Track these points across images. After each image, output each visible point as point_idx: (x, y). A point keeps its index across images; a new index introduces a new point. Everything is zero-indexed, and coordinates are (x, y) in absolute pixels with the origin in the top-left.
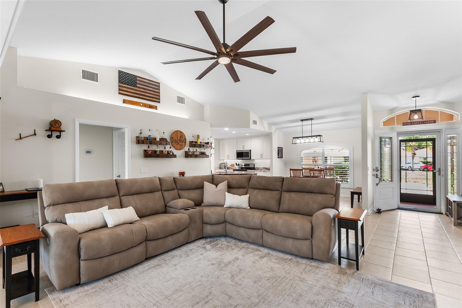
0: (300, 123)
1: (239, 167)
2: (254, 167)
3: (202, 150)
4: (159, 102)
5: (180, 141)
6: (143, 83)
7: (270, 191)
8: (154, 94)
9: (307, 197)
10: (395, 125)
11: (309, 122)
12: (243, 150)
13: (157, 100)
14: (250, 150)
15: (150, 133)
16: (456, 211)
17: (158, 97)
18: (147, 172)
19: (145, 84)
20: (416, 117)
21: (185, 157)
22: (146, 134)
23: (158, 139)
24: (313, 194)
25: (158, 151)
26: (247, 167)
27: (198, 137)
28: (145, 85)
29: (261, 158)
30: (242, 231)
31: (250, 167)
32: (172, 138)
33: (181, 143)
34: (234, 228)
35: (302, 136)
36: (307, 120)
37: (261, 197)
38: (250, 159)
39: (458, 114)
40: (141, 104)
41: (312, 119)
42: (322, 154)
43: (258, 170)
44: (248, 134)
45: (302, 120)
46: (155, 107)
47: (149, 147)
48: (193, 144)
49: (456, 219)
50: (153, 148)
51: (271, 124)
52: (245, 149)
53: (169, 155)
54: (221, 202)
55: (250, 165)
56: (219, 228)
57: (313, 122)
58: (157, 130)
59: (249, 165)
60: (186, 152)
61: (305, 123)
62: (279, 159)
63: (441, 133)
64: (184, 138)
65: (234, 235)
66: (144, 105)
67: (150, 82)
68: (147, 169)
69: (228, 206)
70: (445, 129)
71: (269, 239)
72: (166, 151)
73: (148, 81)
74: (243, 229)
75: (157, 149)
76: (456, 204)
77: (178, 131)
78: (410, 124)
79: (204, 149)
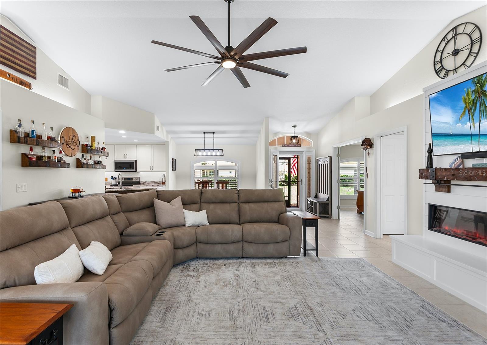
0: (203, 135)
1: (116, 182)
2: (139, 182)
3: (97, 158)
4: (35, 78)
5: (71, 143)
6: (11, 41)
7: (228, 204)
8: (27, 62)
9: (266, 205)
10: (276, 145)
11: (211, 135)
12: (125, 159)
13: (31, 74)
14: (136, 161)
15: (34, 127)
16: (319, 208)
17: (33, 69)
18: (27, 190)
19: (14, 43)
20: (294, 141)
21: (77, 167)
22: (27, 128)
23: (45, 138)
24: (269, 203)
25: (45, 156)
26: (128, 182)
27: (93, 139)
28: (13, 45)
29: (151, 171)
30: (218, 248)
31: (133, 181)
32: (63, 137)
33: (73, 147)
34: (208, 247)
35: (204, 149)
36: (209, 132)
37: (221, 211)
38: (136, 171)
39: (312, 142)
40: (8, 76)
41: (214, 133)
42: (214, 167)
43: (144, 184)
44: (137, 141)
45: (204, 133)
46: (28, 84)
47: (31, 150)
48: (86, 149)
49: (319, 214)
50: (38, 151)
51: (168, 132)
52: (126, 159)
53: (60, 164)
54: (182, 222)
55: (133, 179)
56: (191, 251)
57: (215, 135)
58: (43, 124)
59: (131, 179)
60: (78, 160)
61: (207, 135)
62: (173, 171)
63: (303, 154)
64: (76, 139)
65: (208, 255)
66: (12, 78)
67: (21, 42)
68: (27, 185)
69: (191, 225)
70: (306, 151)
71: (250, 249)
72: (56, 157)
73: (20, 40)
74: (220, 245)
75: (43, 154)
76: (319, 203)
77: (70, 127)
78: (286, 146)
79: (100, 157)
